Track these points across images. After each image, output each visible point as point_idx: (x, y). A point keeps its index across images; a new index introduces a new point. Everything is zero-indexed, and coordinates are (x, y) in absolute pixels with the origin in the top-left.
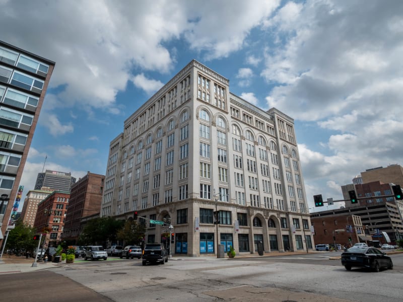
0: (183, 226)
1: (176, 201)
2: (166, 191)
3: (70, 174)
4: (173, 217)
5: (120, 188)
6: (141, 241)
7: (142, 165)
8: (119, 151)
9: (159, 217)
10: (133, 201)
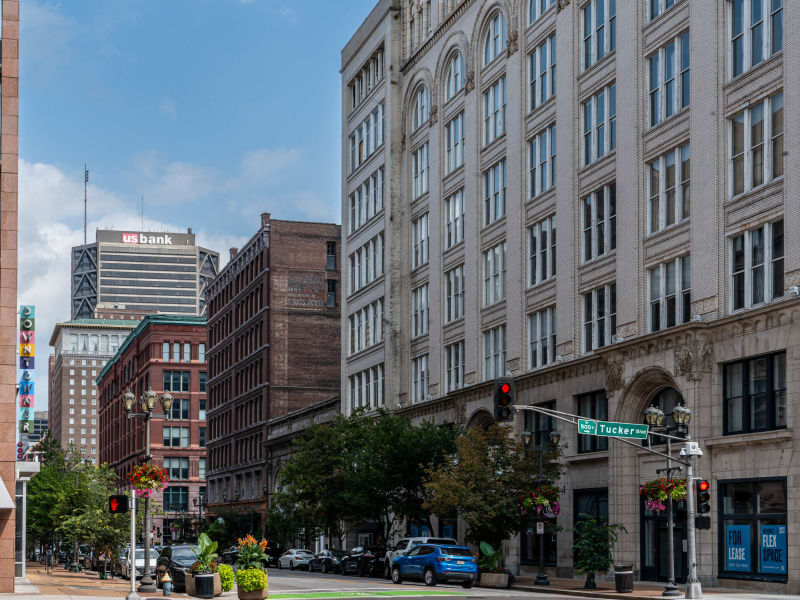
0: (758, 444)
1: (713, 317)
2: (653, 270)
3: (190, 237)
4: (700, 401)
5: (414, 274)
6: (543, 519)
7: (514, 146)
8: (387, 92)
9: (621, 404)
10: (487, 333)
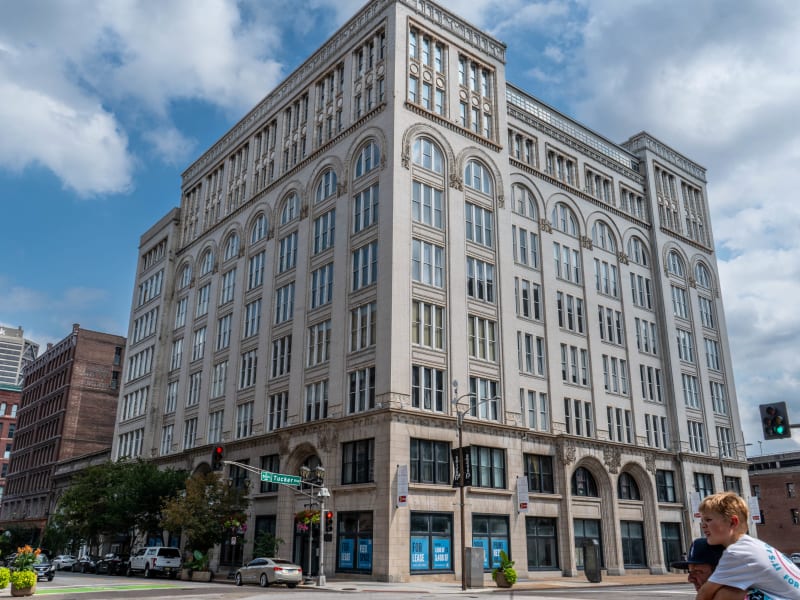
0: (359, 491)
1: (339, 416)
2: (309, 387)
3: (20, 332)
4: (330, 464)
5: (170, 374)
6: (236, 534)
7: (238, 306)
8: (166, 264)
9: (287, 463)
10: (212, 414)
